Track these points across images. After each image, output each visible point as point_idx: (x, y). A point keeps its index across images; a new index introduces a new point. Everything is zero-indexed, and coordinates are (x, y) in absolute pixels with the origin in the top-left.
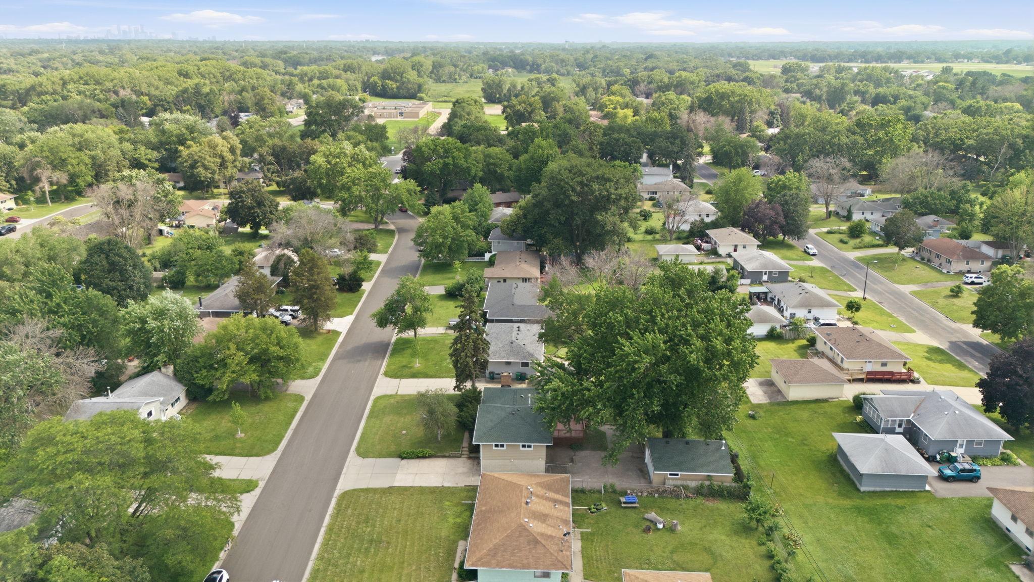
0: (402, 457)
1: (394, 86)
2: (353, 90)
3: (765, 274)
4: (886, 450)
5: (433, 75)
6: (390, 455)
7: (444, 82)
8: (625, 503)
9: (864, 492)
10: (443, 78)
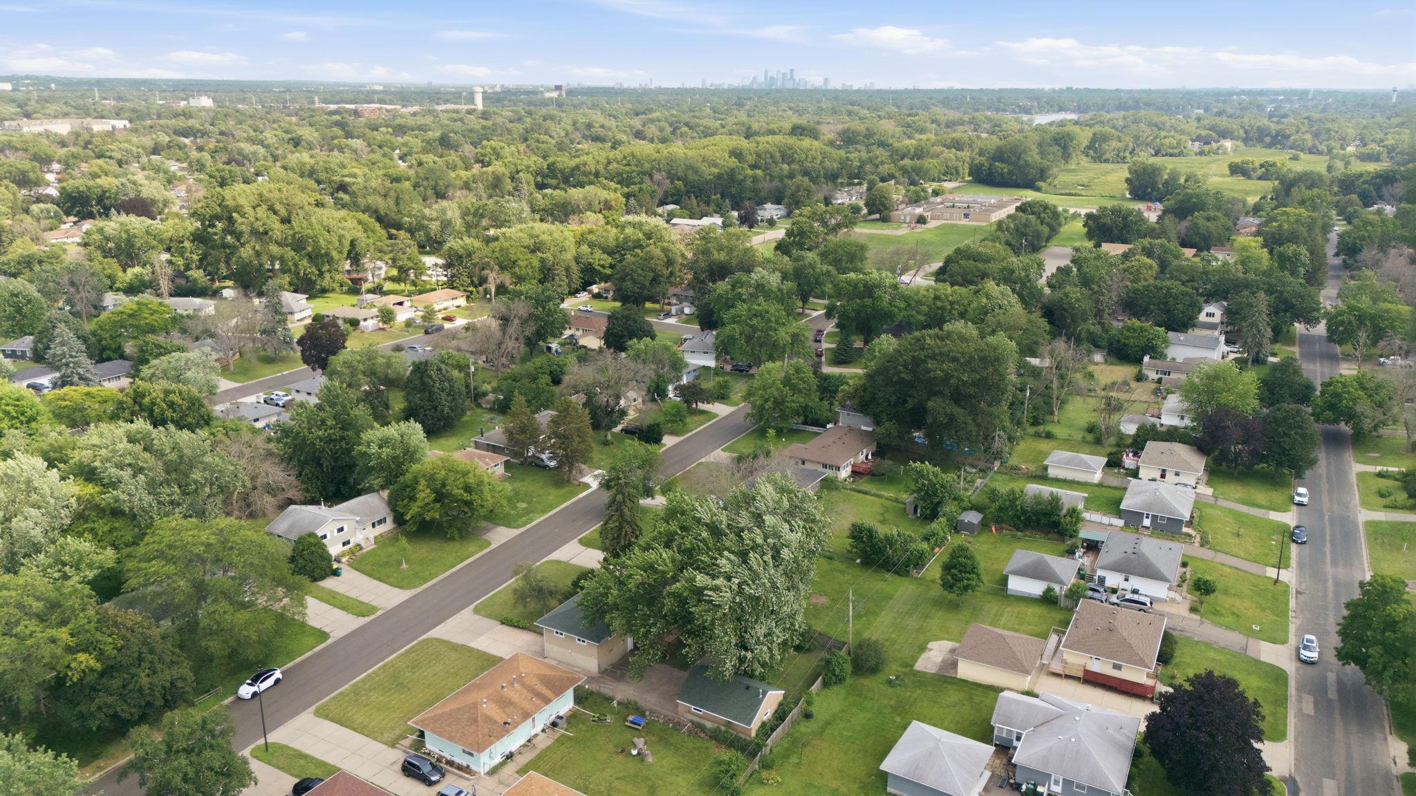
0: (504, 622)
1: (1005, 170)
2: (952, 174)
3: (1147, 517)
4: (931, 753)
5: (1091, 152)
6: (495, 618)
7: (1106, 161)
8: (631, 722)
9: (890, 793)
10: (1107, 156)
